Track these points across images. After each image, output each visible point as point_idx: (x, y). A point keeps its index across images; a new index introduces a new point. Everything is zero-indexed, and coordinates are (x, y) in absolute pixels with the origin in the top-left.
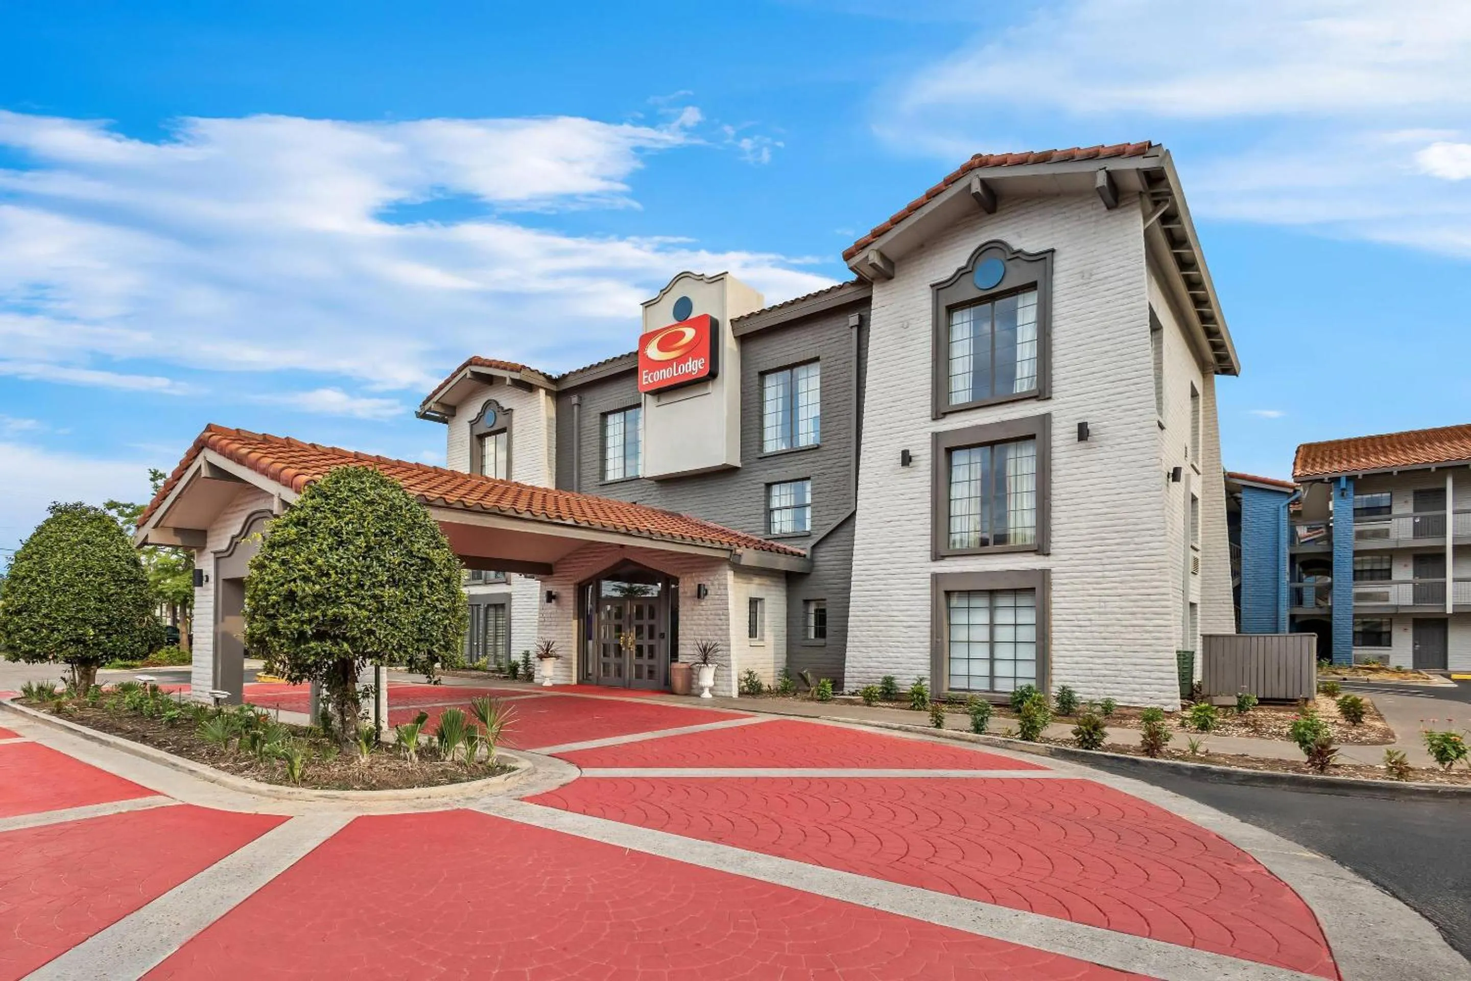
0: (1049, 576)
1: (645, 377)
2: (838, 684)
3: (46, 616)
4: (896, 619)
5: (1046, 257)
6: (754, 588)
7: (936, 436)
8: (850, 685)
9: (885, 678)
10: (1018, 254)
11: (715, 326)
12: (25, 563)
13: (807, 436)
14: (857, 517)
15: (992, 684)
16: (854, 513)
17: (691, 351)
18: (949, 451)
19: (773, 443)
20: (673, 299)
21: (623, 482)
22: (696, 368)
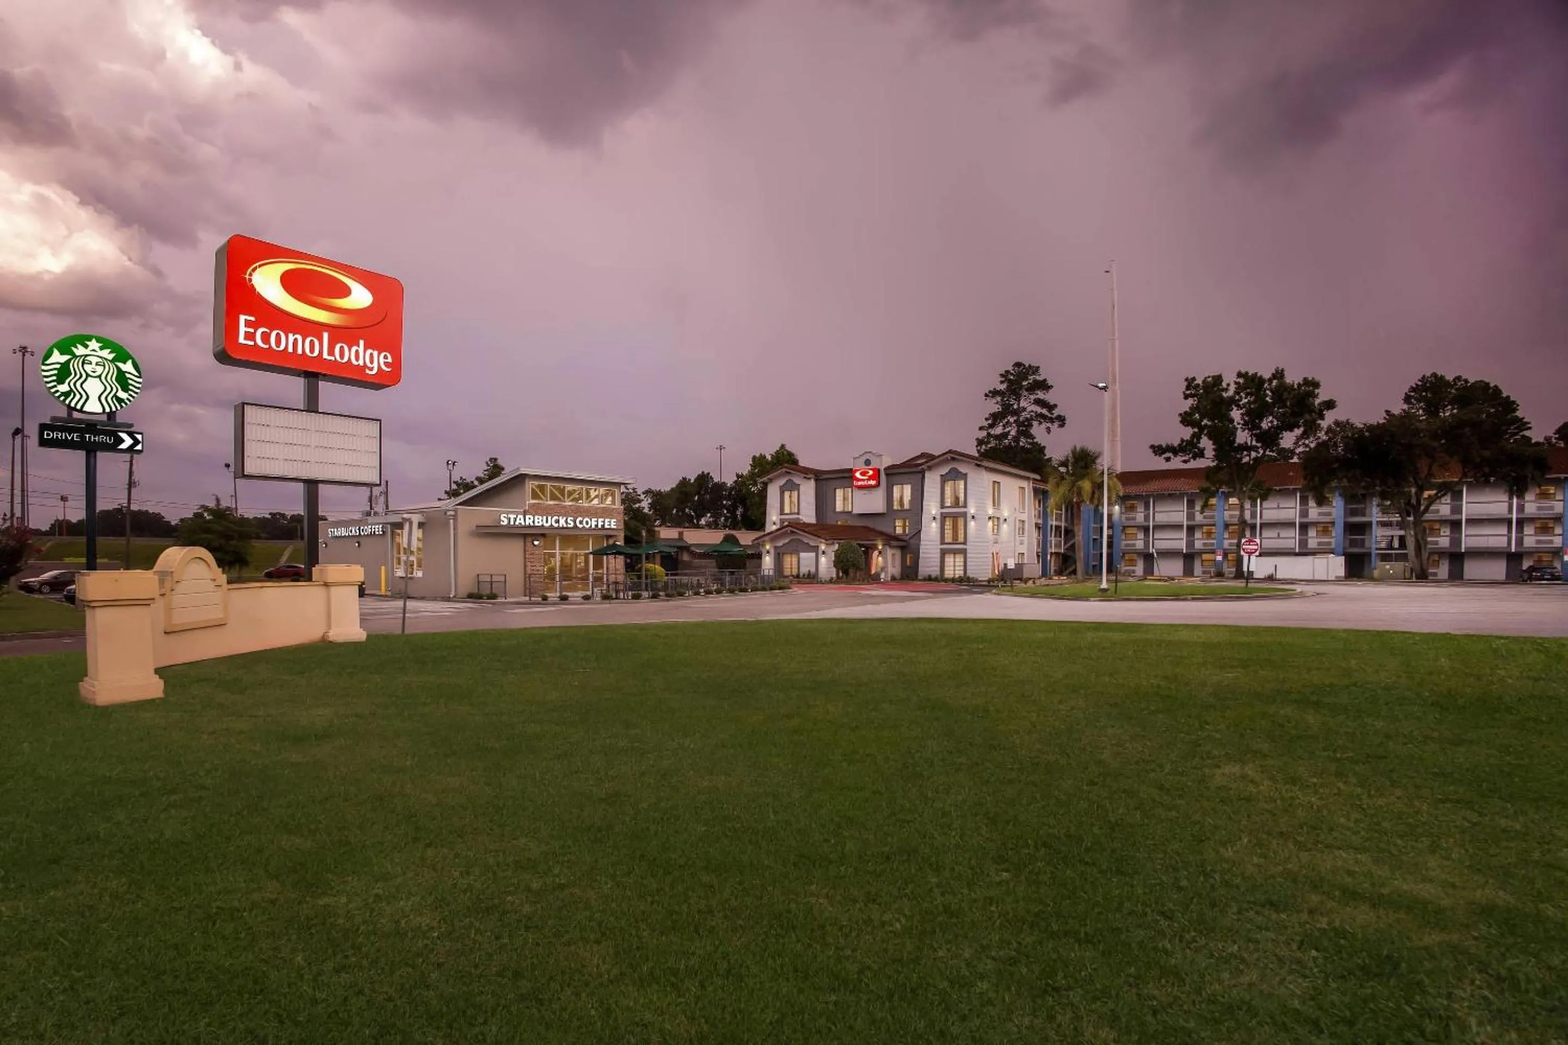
0: (966, 550)
2: (917, 576)
4: (931, 560)
5: (964, 473)
6: (893, 551)
7: (941, 513)
8: (920, 578)
9: (928, 575)
10: (959, 472)
11: (879, 470)
13: (907, 506)
14: (921, 533)
15: (954, 576)
17: (871, 478)
18: (945, 517)
19: (896, 506)
20: (864, 458)
21: (843, 512)
22: (873, 482)
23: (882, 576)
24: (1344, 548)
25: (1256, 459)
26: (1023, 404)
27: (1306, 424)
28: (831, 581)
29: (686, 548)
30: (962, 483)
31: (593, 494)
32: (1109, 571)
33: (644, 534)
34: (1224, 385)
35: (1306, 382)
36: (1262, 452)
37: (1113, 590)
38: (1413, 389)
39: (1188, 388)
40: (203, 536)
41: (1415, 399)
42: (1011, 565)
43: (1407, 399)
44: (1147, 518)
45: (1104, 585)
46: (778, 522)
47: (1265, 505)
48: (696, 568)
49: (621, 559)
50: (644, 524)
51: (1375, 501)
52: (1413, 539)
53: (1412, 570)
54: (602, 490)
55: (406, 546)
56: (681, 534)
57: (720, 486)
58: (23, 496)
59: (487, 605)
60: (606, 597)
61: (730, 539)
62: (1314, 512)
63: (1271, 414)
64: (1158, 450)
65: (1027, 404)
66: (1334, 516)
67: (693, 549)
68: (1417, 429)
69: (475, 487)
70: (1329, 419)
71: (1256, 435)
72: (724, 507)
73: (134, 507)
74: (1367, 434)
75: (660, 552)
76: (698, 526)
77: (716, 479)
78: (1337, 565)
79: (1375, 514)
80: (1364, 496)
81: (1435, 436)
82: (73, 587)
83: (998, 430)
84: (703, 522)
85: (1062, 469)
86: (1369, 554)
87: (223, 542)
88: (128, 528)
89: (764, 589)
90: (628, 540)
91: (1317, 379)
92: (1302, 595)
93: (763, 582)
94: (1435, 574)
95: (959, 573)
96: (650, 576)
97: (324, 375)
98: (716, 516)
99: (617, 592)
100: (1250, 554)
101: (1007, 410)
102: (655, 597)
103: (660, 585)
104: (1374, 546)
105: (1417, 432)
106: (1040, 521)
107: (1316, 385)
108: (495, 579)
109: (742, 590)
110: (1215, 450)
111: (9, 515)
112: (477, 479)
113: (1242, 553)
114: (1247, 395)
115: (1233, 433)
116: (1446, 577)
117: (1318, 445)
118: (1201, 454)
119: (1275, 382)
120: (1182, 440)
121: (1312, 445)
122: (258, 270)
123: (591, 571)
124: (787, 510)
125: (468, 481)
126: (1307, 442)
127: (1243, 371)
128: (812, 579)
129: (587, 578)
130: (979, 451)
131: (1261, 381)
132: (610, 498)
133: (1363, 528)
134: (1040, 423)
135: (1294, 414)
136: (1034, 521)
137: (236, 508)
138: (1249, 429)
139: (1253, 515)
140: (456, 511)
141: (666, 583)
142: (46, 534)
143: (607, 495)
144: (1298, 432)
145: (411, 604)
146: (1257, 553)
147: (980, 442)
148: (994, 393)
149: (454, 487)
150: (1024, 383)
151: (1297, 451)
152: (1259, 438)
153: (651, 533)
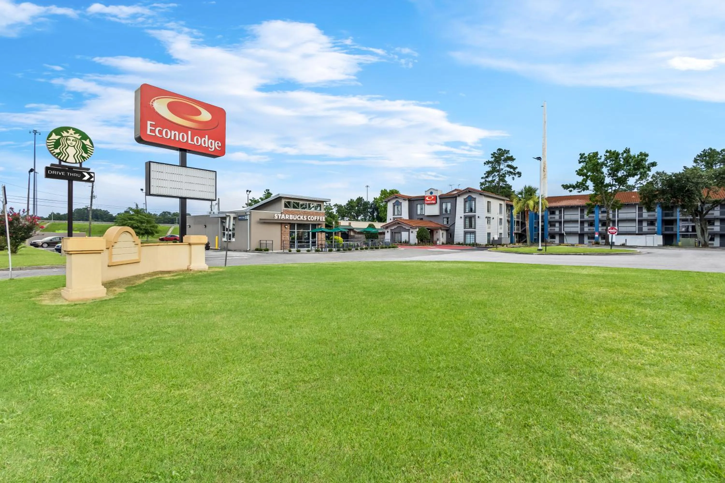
0: (476, 231)
1: (426, 202)
2: (453, 243)
4: (460, 236)
5: (475, 198)
6: (443, 232)
7: (464, 215)
8: (455, 243)
9: (459, 242)
11: (436, 197)
14: (455, 223)
15: (470, 243)
19: (444, 212)
20: (430, 191)
21: (421, 215)
22: (434, 202)
23: (438, 242)
24: (662, 232)
25: (615, 190)
26: (502, 167)
27: (641, 173)
28: (415, 245)
29: (352, 230)
30: (473, 202)
31: (311, 206)
32: (542, 241)
33: (334, 223)
34: (599, 156)
35: (641, 154)
36: (618, 187)
37: (544, 250)
38: (699, 156)
39: (581, 158)
40: (130, 221)
41: (700, 161)
42: (496, 238)
43: (695, 161)
44: (560, 217)
45: (540, 247)
46: (392, 219)
47: (620, 211)
48: (356, 238)
49: (324, 234)
50: (334, 219)
51: (678, 210)
52: (700, 227)
53: (699, 242)
54: (315, 204)
55: (227, 227)
56: (350, 223)
57: (367, 203)
58: (34, 201)
59: (264, 254)
60: (317, 251)
61: (371, 226)
62: (646, 215)
63: (623, 169)
64: (566, 187)
65: (503, 167)
66: (656, 216)
67: (355, 230)
68: (701, 175)
69: (259, 202)
70: (654, 170)
71: (615, 179)
72: (368, 212)
73: (94, 207)
74: (674, 178)
75: (341, 231)
76: (357, 220)
77: (365, 200)
78: (659, 239)
79: (678, 215)
80: (672, 207)
81: (710, 178)
82: (60, 244)
83: (490, 179)
84: (359, 218)
85: (520, 196)
86: (676, 235)
87: (139, 225)
88: (90, 217)
89: (386, 248)
90: (327, 226)
91: (647, 153)
92: (640, 253)
93: (386, 245)
94: (713, 244)
95: (472, 241)
96: (337, 241)
97: (189, 150)
98: (365, 216)
99: (322, 248)
100: (612, 234)
101: (494, 170)
102: (338, 250)
103: (341, 245)
104: (678, 231)
105: (701, 176)
106: (510, 219)
107: (647, 155)
108: (268, 242)
109: (377, 248)
110: (594, 186)
111: (26, 210)
112: (260, 198)
113: (608, 233)
114: (611, 160)
115: (604, 179)
116: (719, 245)
117: (648, 183)
118: (587, 188)
119: (625, 155)
120: (578, 182)
121: (645, 184)
122: (156, 101)
123: (311, 239)
124: (396, 213)
125: (256, 199)
126: (641, 182)
127: (609, 150)
128: (407, 243)
129: (309, 242)
130: (481, 188)
131: (618, 154)
132: (319, 208)
133: (673, 222)
134: (510, 175)
135: (635, 169)
136: (507, 219)
137: (146, 209)
138: (612, 177)
139: (614, 216)
140: (250, 212)
141: (343, 245)
142: (46, 219)
143: (318, 206)
144: (637, 177)
145: (229, 253)
146: (616, 234)
147: (482, 184)
148: (488, 162)
149: (250, 202)
150: (502, 158)
151: (636, 186)
152: (616, 180)
153: (337, 223)
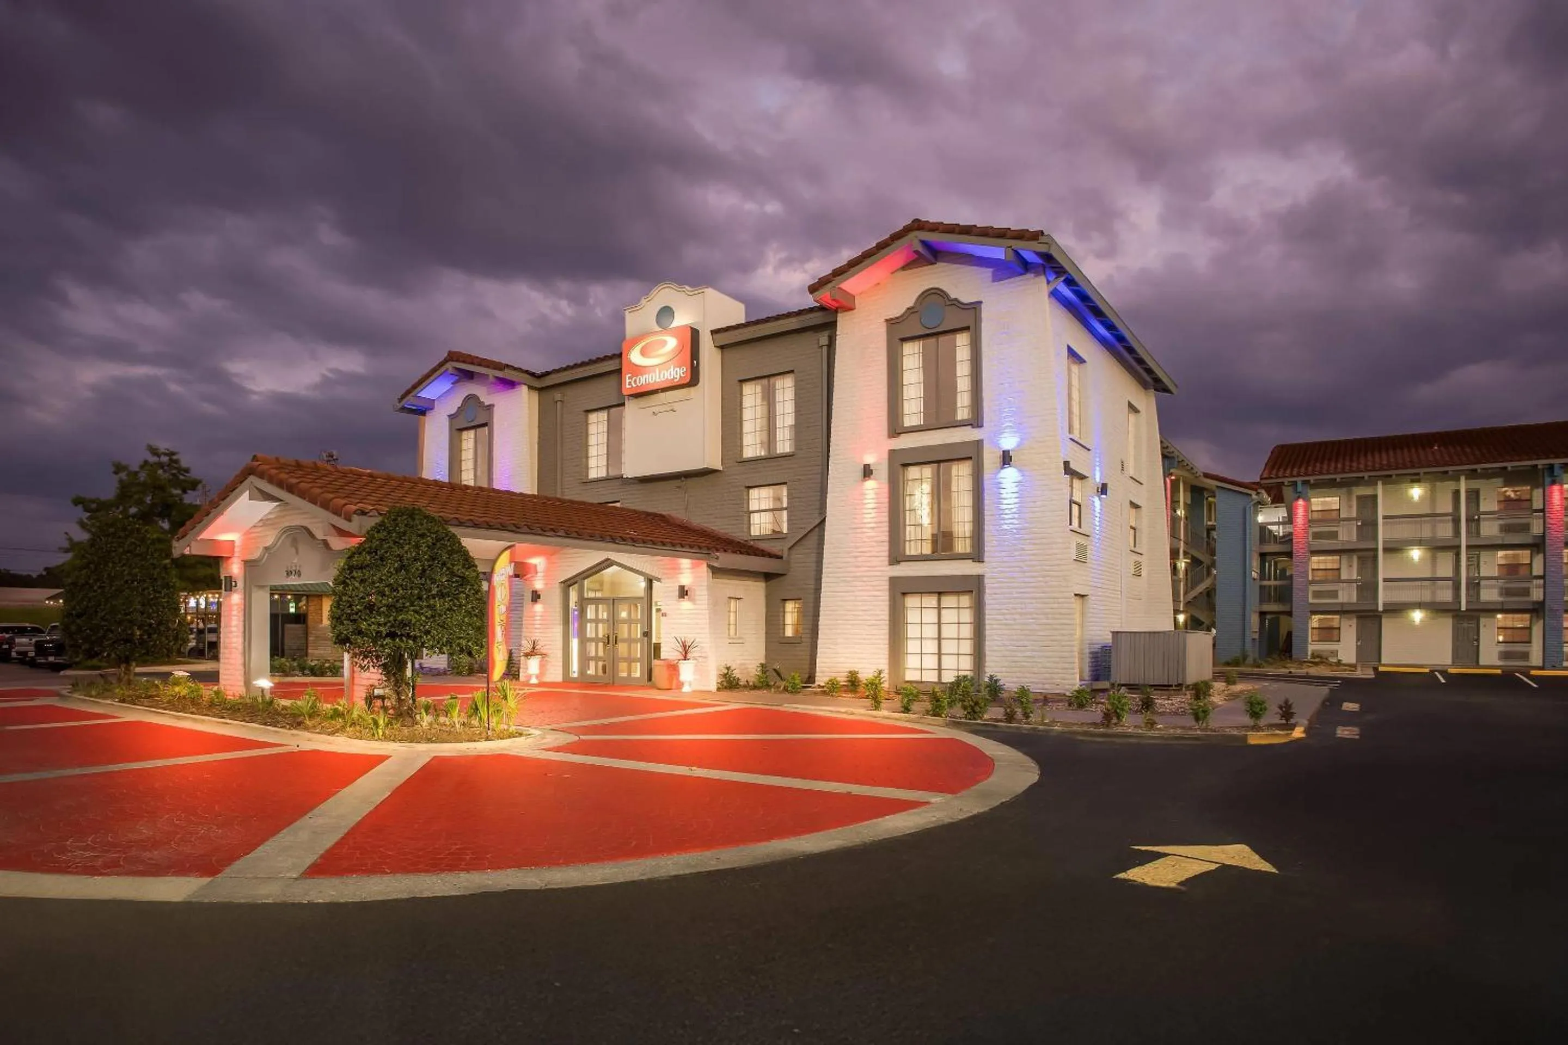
0: (983, 581)
1: (628, 381)
2: (811, 679)
3: (103, 619)
4: (860, 618)
5: (975, 307)
6: (734, 588)
7: (892, 453)
8: (821, 679)
9: (850, 672)
10: (956, 303)
12: (84, 572)
13: (784, 446)
14: (827, 523)
15: (940, 676)
16: (825, 519)
17: (673, 359)
18: (903, 466)
19: (752, 447)
20: (656, 306)
22: (677, 375)
23: (686, 673)
95: (958, 662)
